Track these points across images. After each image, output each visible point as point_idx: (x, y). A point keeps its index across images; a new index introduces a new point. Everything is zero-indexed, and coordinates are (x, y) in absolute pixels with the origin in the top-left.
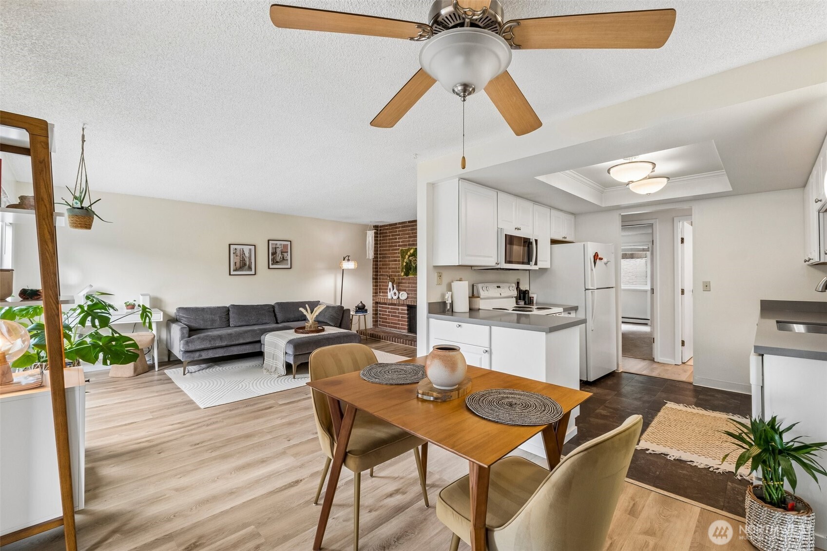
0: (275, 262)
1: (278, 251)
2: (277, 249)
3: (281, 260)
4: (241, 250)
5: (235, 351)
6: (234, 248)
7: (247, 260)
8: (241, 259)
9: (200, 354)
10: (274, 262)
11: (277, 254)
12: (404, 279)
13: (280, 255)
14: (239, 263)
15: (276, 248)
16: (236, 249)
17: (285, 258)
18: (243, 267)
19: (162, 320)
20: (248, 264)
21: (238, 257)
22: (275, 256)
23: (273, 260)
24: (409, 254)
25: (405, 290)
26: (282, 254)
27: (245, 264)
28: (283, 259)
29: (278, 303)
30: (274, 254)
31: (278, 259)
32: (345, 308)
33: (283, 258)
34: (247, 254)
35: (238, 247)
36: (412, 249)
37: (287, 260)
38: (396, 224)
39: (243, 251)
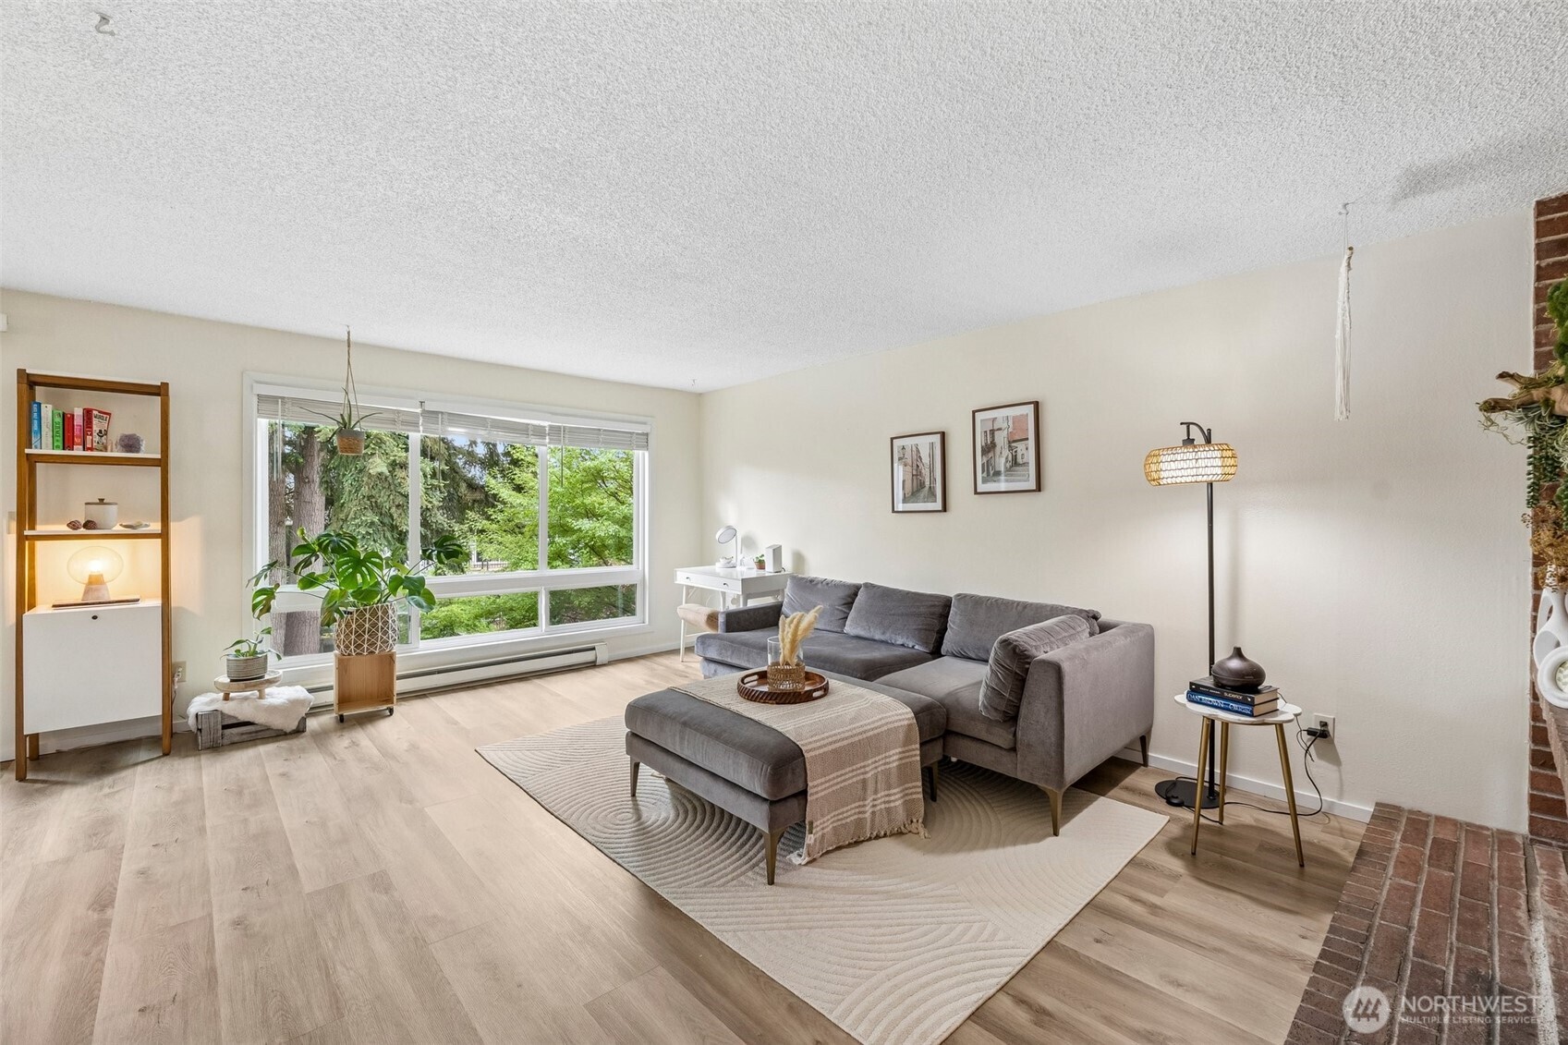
0: (992, 472)
1: (1001, 439)
2: (996, 433)
3: (1008, 465)
4: (914, 449)
6: (899, 447)
7: (926, 472)
8: (915, 473)
10: (988, 475)
11: (998, 449)
13: (1006, 452)
14: (910, 481)
15: (992, 432)
16: (903, 448)
17: (1020, 460)
18: (918, 491)
20: (927, 483)
21: (909, 468)
22: (991, 455)
23: (986, 467)
26: (1011, 448)
27: (922, 485)
28: (1015, 463)
30: (989, 448)
31: (1001, 463)
33: (1015, 458)
34: (926, 460)
35: (908, 442)
37: (1026, 464)
39: (918, 451)
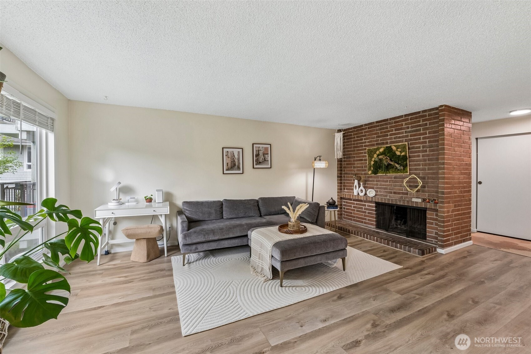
0: (258, 162)
1: (261, 153)
3: (263, 160)
4: (232, 152)
5: (226, 244)
6: (226, 151)
7: (236, 161)
8: (232, 160)
9: (196, 247)
10: (257, 163)
11: (260, 156)
12: (371, 177)
13: (262, 157)
14: (230, 163)
15: (259, 151)
16: (228, 152)
17: (266, 159)
18: (233, 167)
19: (169, 213)
20: (237, 164)
21: (230, 159)
22: (258, 157)
23: (257, 160)
24: (378, 152)
25: (373, 188)
26: (264, 156)
27: (235, 165)
28: (265, 160)
29: (261, 198)
30: (257, 155)
31: (261, 160)
32: (321, 205)
33: (265, 159)
34: (236, 156)
35: (229, 150)
36: (381, 148)
37: (268, 161)
38: (362, 126)
39: (233, 153)
